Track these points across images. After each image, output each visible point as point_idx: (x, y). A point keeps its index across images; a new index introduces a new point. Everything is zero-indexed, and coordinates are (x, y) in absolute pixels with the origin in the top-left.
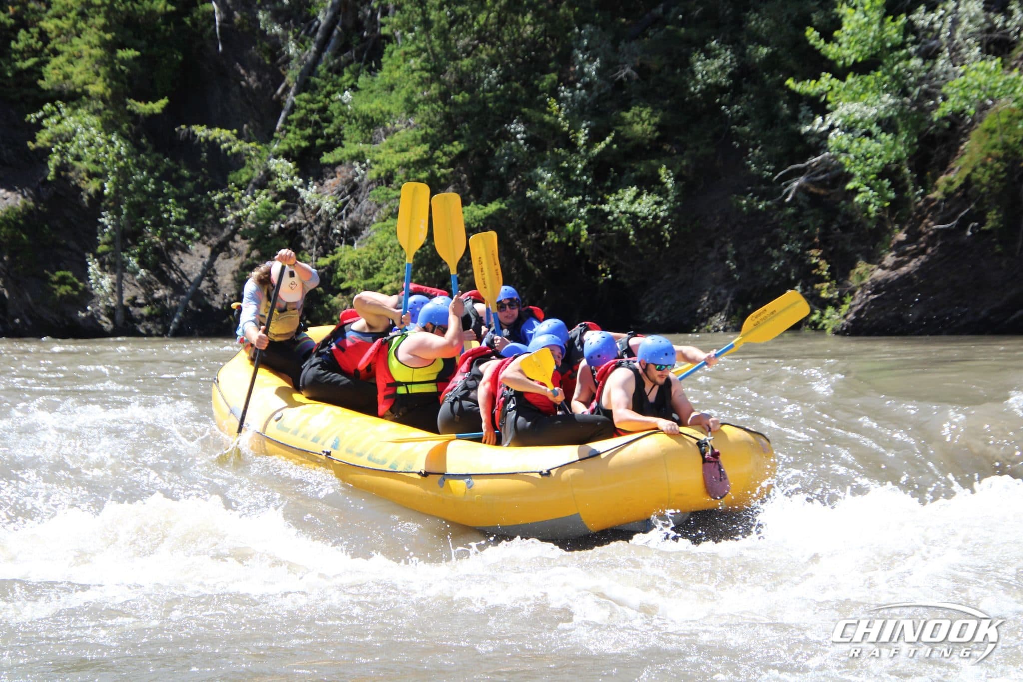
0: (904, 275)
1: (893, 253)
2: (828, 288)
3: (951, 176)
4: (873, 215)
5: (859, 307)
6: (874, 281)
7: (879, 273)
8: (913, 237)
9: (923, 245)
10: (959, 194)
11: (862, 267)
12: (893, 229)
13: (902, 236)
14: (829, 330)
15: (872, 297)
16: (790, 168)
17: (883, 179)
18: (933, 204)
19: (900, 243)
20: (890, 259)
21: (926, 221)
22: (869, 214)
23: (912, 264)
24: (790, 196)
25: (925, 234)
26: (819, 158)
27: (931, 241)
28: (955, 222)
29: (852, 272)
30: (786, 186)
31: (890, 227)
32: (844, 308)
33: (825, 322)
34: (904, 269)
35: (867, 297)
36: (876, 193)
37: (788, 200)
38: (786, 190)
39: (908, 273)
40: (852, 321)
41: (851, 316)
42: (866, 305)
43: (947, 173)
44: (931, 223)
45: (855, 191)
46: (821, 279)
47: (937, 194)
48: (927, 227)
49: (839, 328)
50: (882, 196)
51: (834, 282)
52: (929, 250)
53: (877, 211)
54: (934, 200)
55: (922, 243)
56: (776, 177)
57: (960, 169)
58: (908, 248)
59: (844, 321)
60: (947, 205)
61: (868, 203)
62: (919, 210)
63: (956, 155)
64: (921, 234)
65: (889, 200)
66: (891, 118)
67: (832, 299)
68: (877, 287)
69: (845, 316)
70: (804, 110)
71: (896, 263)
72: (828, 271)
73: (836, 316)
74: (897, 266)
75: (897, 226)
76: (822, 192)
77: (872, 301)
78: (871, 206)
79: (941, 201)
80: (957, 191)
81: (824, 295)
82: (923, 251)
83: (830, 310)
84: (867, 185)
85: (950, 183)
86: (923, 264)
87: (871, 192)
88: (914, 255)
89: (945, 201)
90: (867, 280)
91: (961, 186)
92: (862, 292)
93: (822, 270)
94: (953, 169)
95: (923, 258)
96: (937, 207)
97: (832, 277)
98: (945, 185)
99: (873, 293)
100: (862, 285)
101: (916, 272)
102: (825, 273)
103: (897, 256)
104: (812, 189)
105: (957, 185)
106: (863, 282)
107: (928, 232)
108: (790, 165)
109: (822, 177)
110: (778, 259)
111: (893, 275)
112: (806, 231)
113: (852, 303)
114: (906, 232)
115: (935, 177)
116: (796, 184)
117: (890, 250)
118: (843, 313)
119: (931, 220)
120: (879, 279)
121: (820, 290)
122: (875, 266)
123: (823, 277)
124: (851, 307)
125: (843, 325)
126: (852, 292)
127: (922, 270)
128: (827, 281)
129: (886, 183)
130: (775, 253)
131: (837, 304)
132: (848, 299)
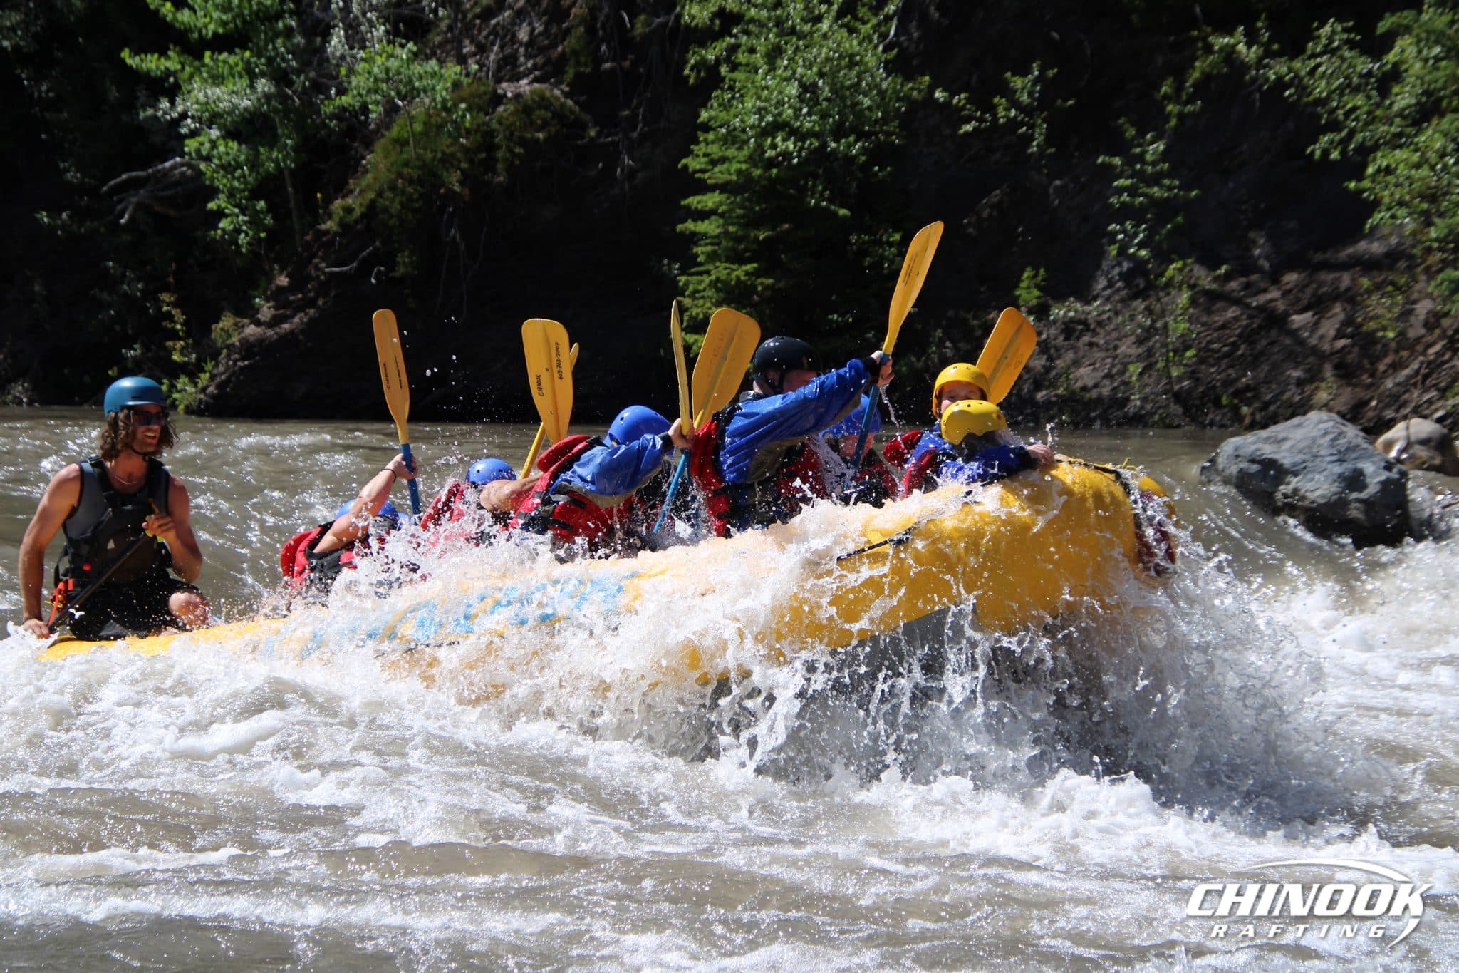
0: (286, 335)
1: (271, 304)
2: (183, 348)
3: (350, 201)
4: (244, 250)
5: (223, 377)
6: (244, 341)
7: (251, 330)
8: (298, 282)
9: (312, 294)
10: (359, 227)
11: (227, 322)
12: (272, 269)
13: (283, 281)
14: (181, 407)
15: (240, 363)
16: (124, 177)
17: (258, 200)
18: (325, 239)
19: (281, 289)
20: (266, 311)
21: (316, 261)
22: (238, 247)
23: (296, 320)
24: (126, 216)
25: (313, 279)
26: (168, 164)
27: (323, 288)
28: (355, 265)
29: (213, 327)
30: (120, 201)
31: (267, 267)
32: (204, 378)
33: (176, 396)
34: (286, 326)
35: (235, 364)
36: (246, 218)
37: (122, 221)
38: (119, 207)
39: (292, 332)
40: (213, 396)
41: (211, 389)
42: (234, 372)
43: (343, 198)
44: (323, 265)
45: (220, 214)
46: (174, 336)
47: (329, 225)
48: (317, 268)
49: (195, 404)
50: (255, 222)
51: (190, 341)
52: (320, 302)
53: (249, 244)
54: (327, 232)
55: (310, 291)
56: (105, 189)
57: (361, 192)
58: (291, 298)
59: (202, 396)
60: (344, 241)
61: (238, 231)
62: (307, 246)
63: (357, 171)
64: (309, 278)
65: (266, 229)
66: (265, 116)
67: (186, 364)
68: (248, 349)
69: (204, 390)
70: (142, 95)
71: (274, 317)
72: (182, 325)
73: (190, 389)
74: (275, 322)
75: (276, 267)
76: (172, 213)
77: (241, 368)
78: (242, 235)
79: (336, 234)
80: (356, 222)
81: (176, 357)
82: (312, 303)
83: (182, 382)
84: (235, 206)
85: (348, 210)
86: (311, 320)
87: (241, 218)
88: (300, 308)
89: (341, 235)
90: (235, 340)
91: (363, 216)
92: (228, 356)
93: (175, 323)
94: (351, 192)
95: (312, 311)
96: (331, 243)
97: (188, 334)
98: (341, 213)
99: (243, 359)
100: (228, 347)
101: (302, 331)
102: (179, 327)
103: (276, 308)
104: (156, 208)
105: (358, 212)
106: (229, 342)
107: (318, 277)
108: (124, 172)
109: (169, 193)
110: (110, 306)
111: (270, 333)
112: (149, 268)
113: (215, 372)
114: (287, 276)
115: (328, 201)
116: (134, 200)
117: (267, 300)
118: (200, 385)
119: (323, 259)
120: (252, 339)
121: (169, 352)
122: (246, 321)
123: (177, 331)
124: (212, 377)
125: (201, 401)
126: (215, 356)
127: (310, 328)
128: (180, 339)
129: (261, 204)
130: (105, 296)
131: (192, 372)
132: (209, 366)
